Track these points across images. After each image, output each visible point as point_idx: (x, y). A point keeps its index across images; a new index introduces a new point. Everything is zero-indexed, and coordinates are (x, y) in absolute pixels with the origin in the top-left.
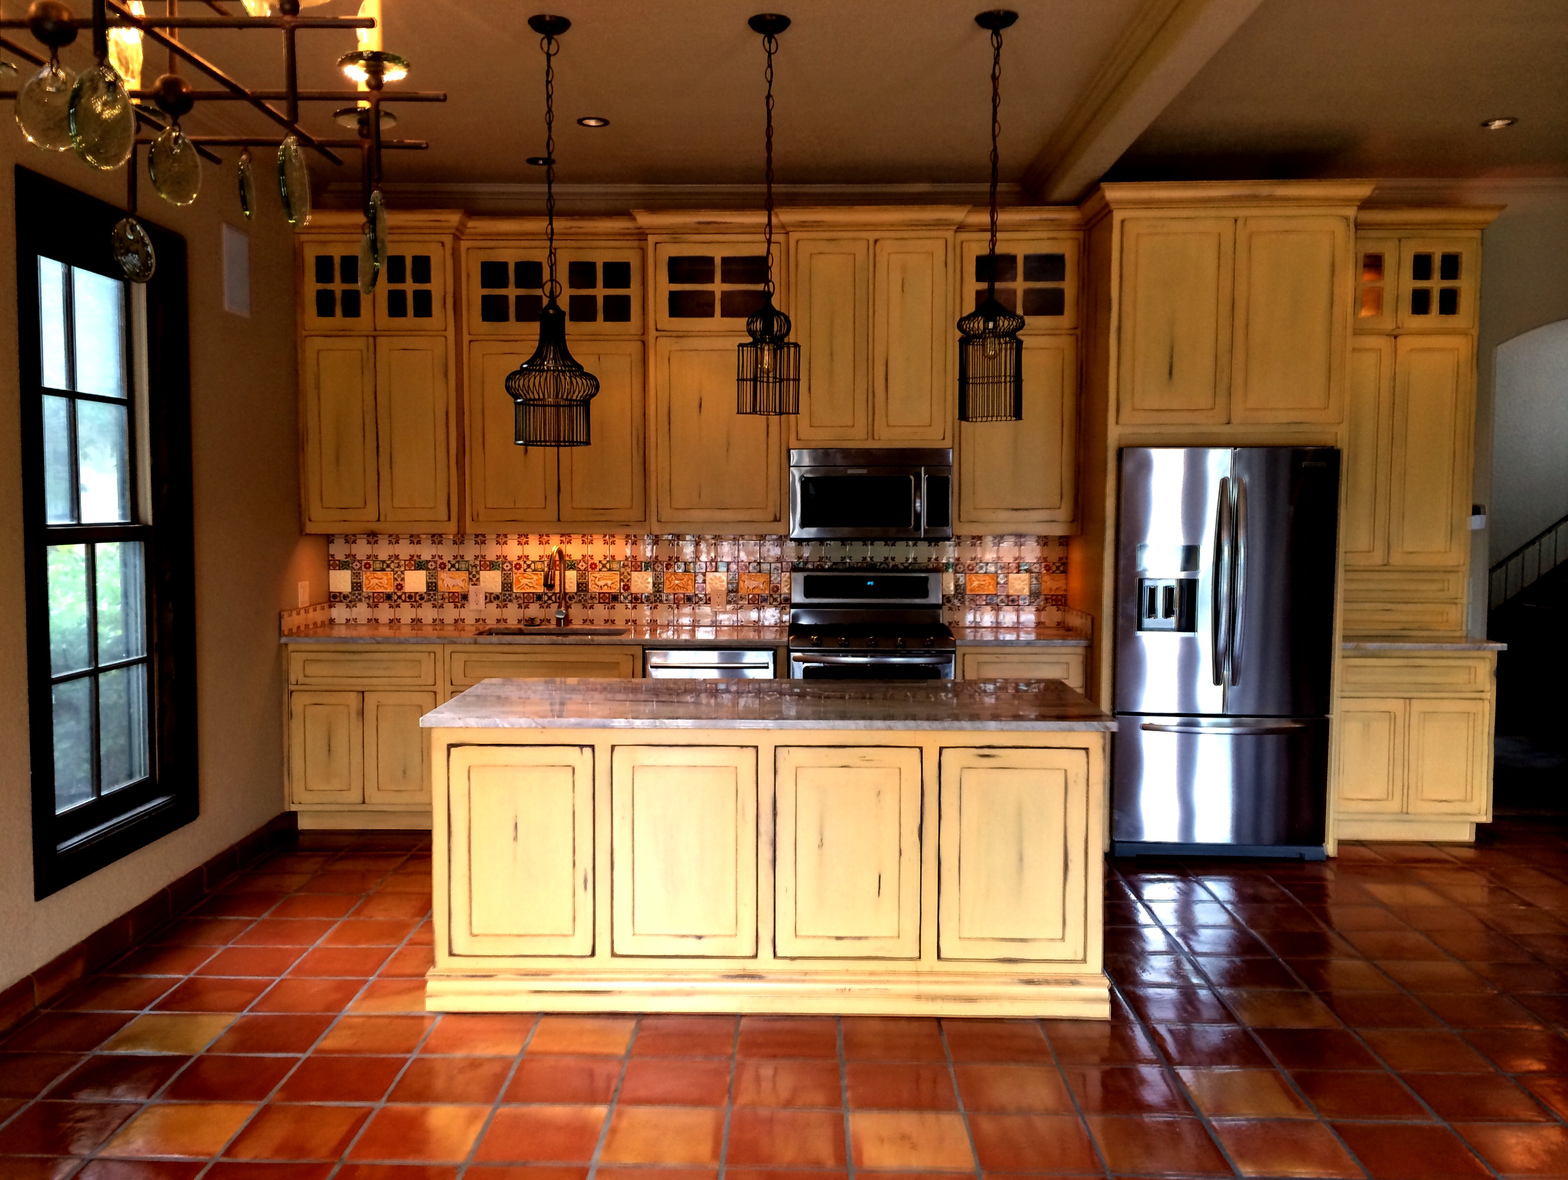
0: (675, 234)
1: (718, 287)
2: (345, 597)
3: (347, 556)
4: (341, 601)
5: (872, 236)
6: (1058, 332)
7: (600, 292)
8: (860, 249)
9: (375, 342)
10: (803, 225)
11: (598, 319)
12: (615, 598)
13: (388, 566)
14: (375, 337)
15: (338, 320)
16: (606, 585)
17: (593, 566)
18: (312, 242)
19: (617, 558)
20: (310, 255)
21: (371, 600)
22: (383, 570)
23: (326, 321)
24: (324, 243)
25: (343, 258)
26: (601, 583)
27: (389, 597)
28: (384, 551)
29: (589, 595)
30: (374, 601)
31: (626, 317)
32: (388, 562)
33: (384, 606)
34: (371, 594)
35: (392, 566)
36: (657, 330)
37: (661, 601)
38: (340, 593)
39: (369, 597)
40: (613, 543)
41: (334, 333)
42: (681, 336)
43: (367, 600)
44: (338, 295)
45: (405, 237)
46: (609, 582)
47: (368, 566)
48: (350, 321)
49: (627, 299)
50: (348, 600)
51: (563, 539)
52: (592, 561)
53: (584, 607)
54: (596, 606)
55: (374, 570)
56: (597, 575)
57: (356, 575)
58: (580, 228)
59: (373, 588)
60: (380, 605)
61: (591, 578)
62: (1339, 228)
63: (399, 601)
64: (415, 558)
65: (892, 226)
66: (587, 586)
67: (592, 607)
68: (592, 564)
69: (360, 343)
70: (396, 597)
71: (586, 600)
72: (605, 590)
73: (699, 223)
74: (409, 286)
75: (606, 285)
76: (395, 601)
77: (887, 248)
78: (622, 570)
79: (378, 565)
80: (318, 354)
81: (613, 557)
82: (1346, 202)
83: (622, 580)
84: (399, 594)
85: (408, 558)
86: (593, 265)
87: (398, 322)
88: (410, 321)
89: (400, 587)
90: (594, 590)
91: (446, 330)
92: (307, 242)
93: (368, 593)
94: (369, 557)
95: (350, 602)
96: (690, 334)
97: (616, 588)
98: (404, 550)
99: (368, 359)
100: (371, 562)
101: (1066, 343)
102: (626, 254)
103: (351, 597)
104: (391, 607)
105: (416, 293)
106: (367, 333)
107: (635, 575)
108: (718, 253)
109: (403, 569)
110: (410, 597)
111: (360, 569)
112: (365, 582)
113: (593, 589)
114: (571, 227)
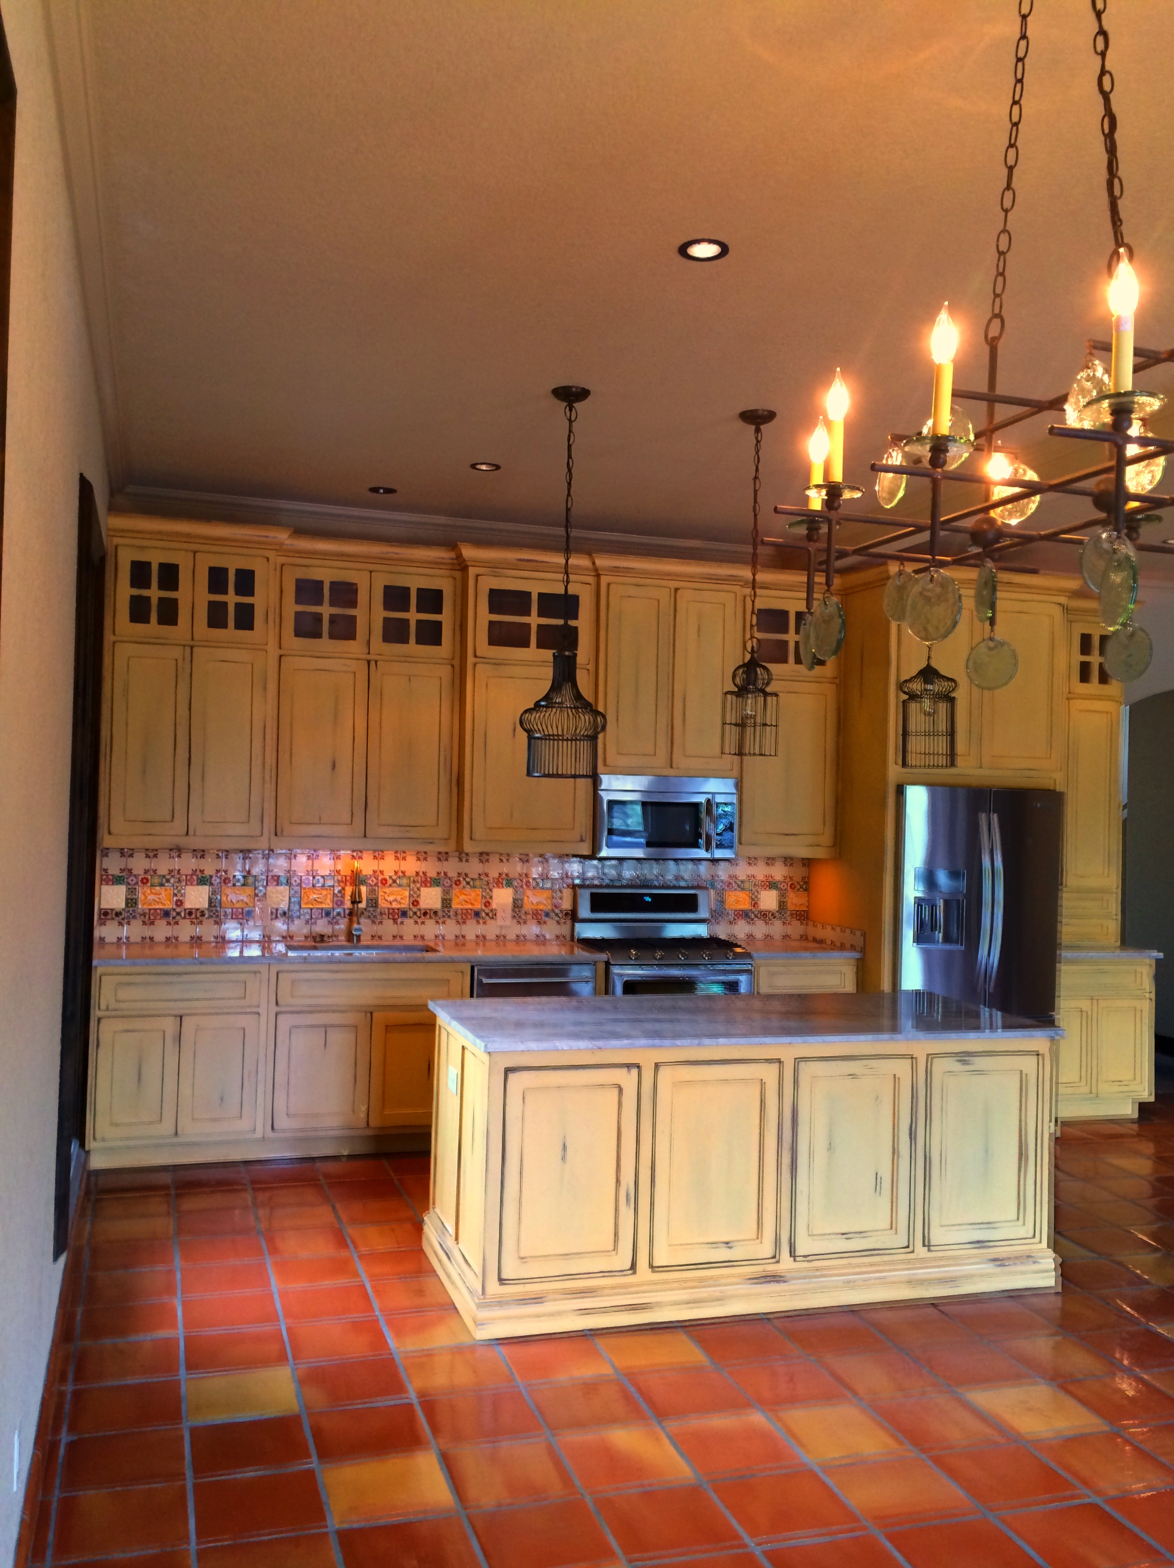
0: (495, 567)
1: (534, 620)
2: (118, 914)
3: (122, 871)
4: (113, 919)
5: (673, 584)
6: (821, 680)
7: (413, 616)
8: (664, 596)
9: (192, 652)
10: (615, 570)
11: (410, 641)
12: (404, 914)
13: (168, 881)
14: (192, 647)
15: (153, 627)
16: (396, 900)
17: (384, 882)
18: (127, 545)
19: (407, 874)
20: (126, 559)
21: (147, 917)
22: (162, 885)
23: (140, 627)
24: (142, 548)
25: (162, 566)
26: (391, 898)
27: (166, 914)
28: (163, 865)
29: (379, 910)
30: (149, 918)
31: (437, 641)
32: (168, 877)
33: (161, 924)
34: (147, 911)
35: (172, 881)
36: (476, 656)
37: (449, 917)
38: (112, 910)
39: (144, 915)
40: (404, 859)
41: (146, 640)
42: (498, 663)
43: (142, 917)
44: (154, 602)
45: (226, 549)
46: (399, 898)
47: (145, 881)
48: (166, 629)
49: (439, 624)
50: (121, 917)
51: (355, 854)
52: (382, 877)
53: (374, 922)
54: (385, 922)
55: (152, 885)
56: (387, 890)
57: (131, 890)
58: (397, 554)
59: (150, 904)
60: (157, 922)
61: (381, 893)
62: (1057, 612)
63: (178, 918)
64: (198, 872)
65: (690, 578)
66: (376, 900)
67: (381, 923)
68: (382, 880)
69: (177, 652)
70: (174, 914)
71: (375, 917)
72: (395, 905)
73: (520, 560)
74: (231, 598)
75: (419, 610)
76: (174, 918)
77: (685, 596)
78: (412, 885)
79: (156, 880)
80: (129, 660)
81: (403, 873)
82: (1061, 591)
83: (410, 896)
84: (178, 910)
85: (190, 872)
86: (408, 589)
87: (218, 633)
88: (231, 633)
89: (180, 903)
90: (384, 906)
91: (267, 644)
92: (124, 545)
93: (143, 910)
94: (146, 872)
95: (123, 919)
96: (506, 662)
97: (405, 904)
98: (187, 864)
99: (183, 669)
100: (149, 877)
101: (829, 690)
102: (442, 582)
103: (125, 915)
104: (169, 923)
105: (238, 605)
106: (182, 642)
107: (424, 890)
108: (535, 589)
109: (184, 883)
110: (190, 913)
111: (137, 883)
112: (141, 896)
113: (382, 904)
114: (388, 553)
